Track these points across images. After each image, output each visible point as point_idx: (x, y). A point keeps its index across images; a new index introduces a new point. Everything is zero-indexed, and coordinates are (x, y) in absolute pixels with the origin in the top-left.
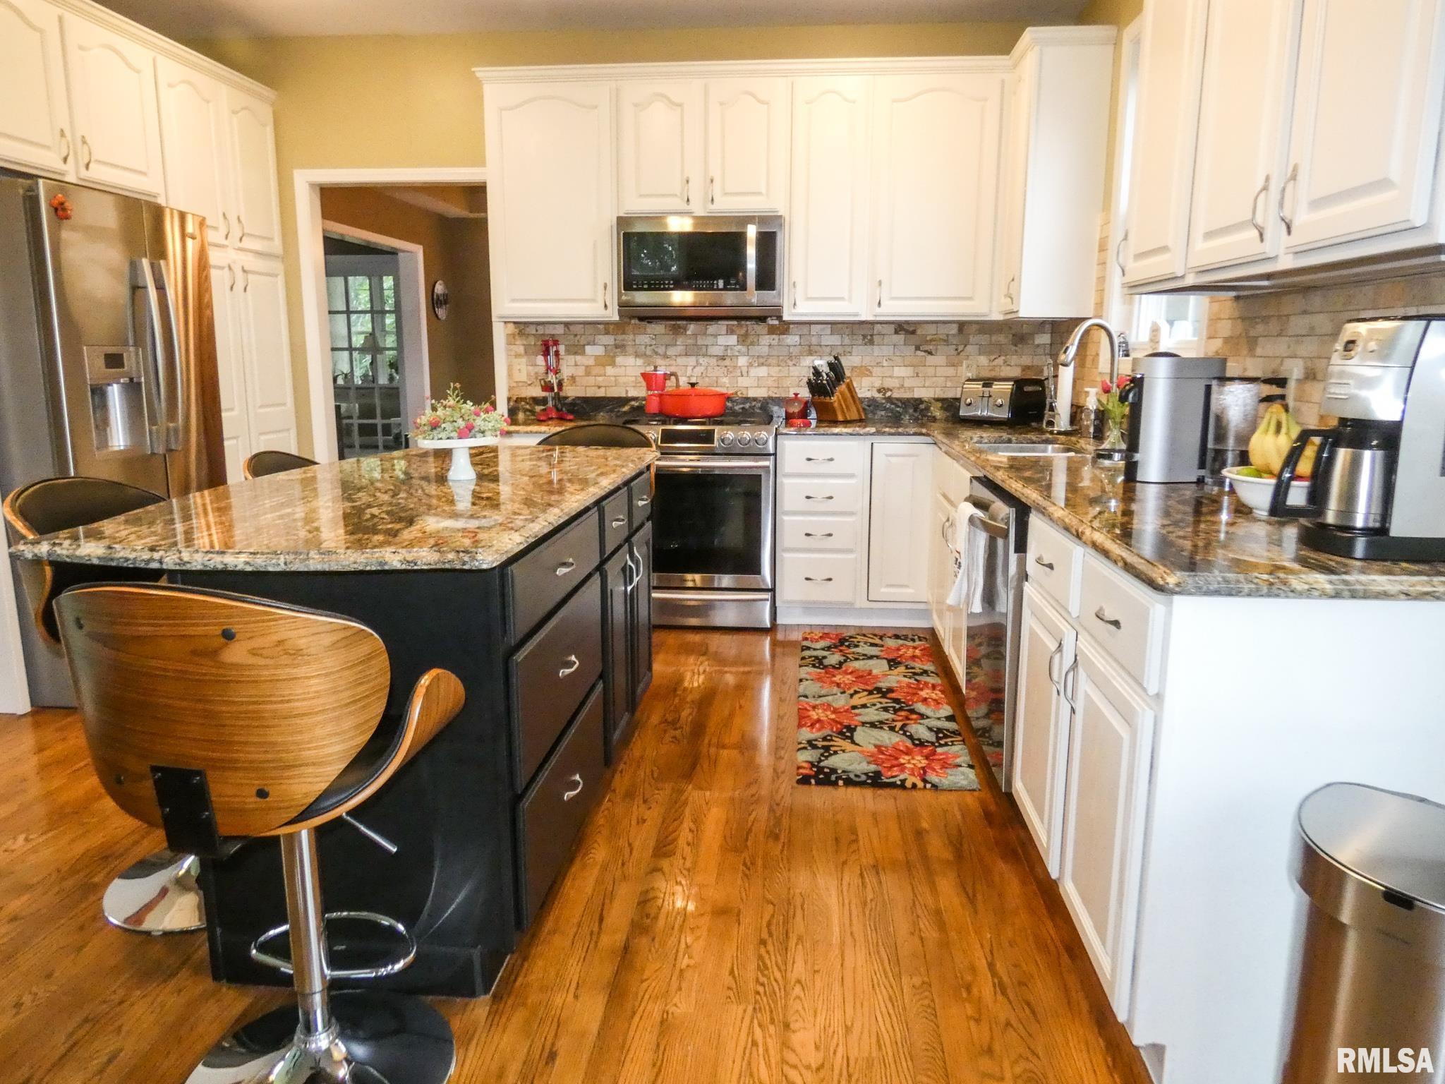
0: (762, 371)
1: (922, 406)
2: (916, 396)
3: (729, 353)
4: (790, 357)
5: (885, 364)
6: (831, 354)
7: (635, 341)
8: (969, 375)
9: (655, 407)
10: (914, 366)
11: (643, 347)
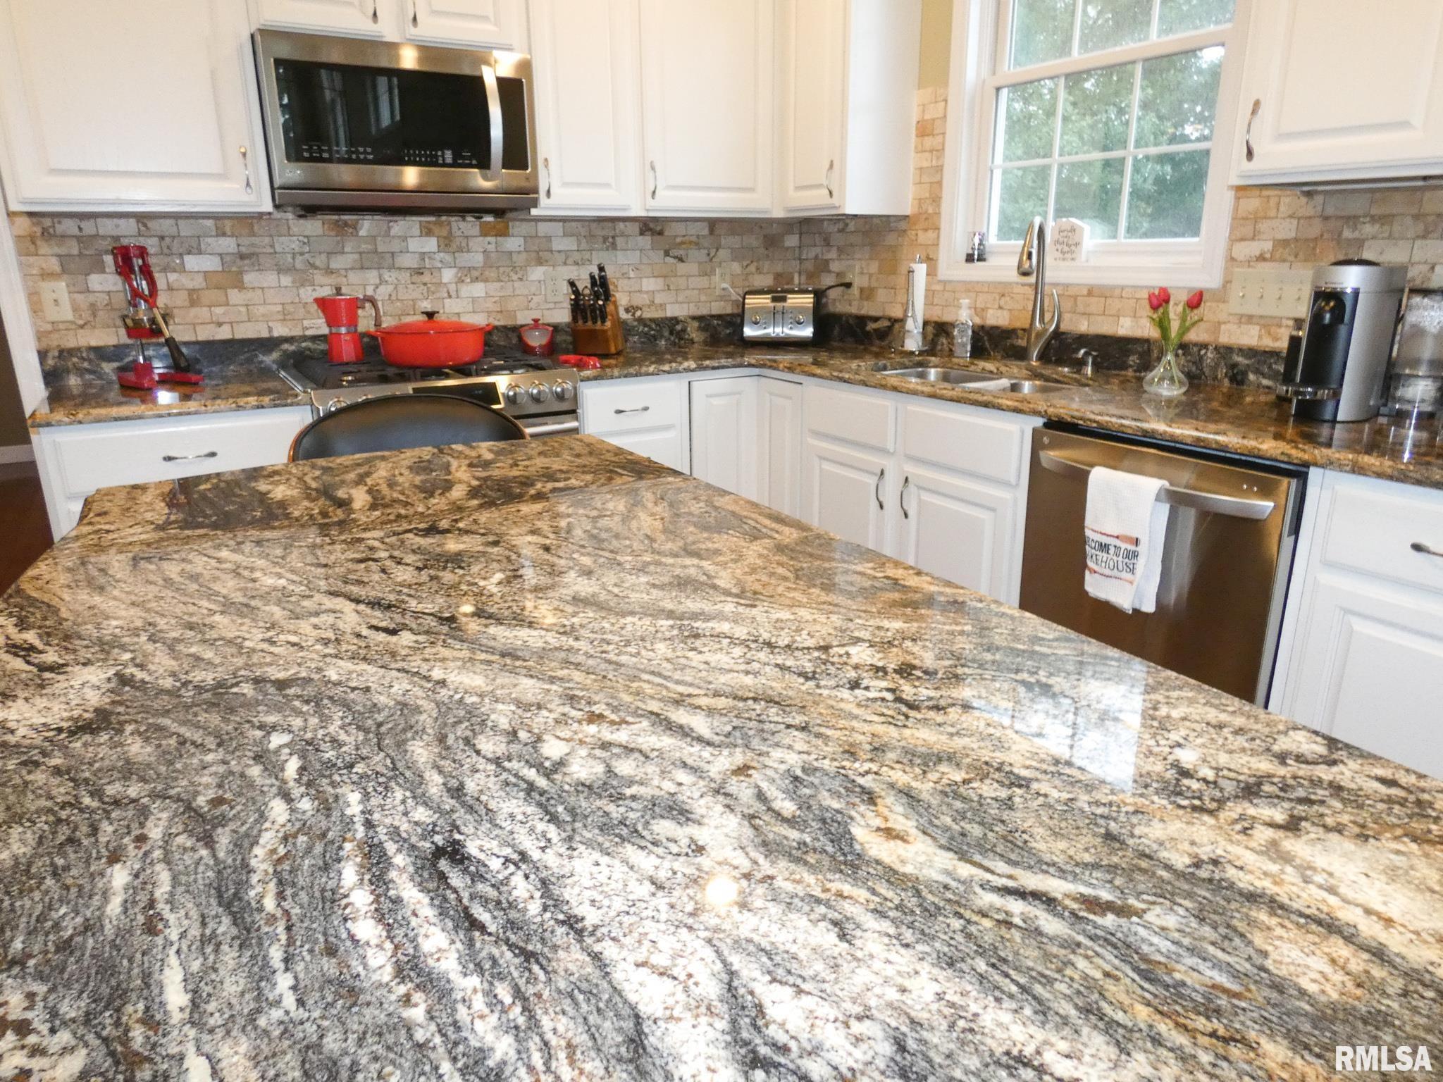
0: (478, 289)
1: (679, 327)
2: (669, 314)
3: (428, 263)
4: (514, 269)
5: (632, 274)
6: (565, 264)
7: (272, 246)
8: (725, 285)
9: (348, 351)
10: (665, 277)
11: (289, 257)
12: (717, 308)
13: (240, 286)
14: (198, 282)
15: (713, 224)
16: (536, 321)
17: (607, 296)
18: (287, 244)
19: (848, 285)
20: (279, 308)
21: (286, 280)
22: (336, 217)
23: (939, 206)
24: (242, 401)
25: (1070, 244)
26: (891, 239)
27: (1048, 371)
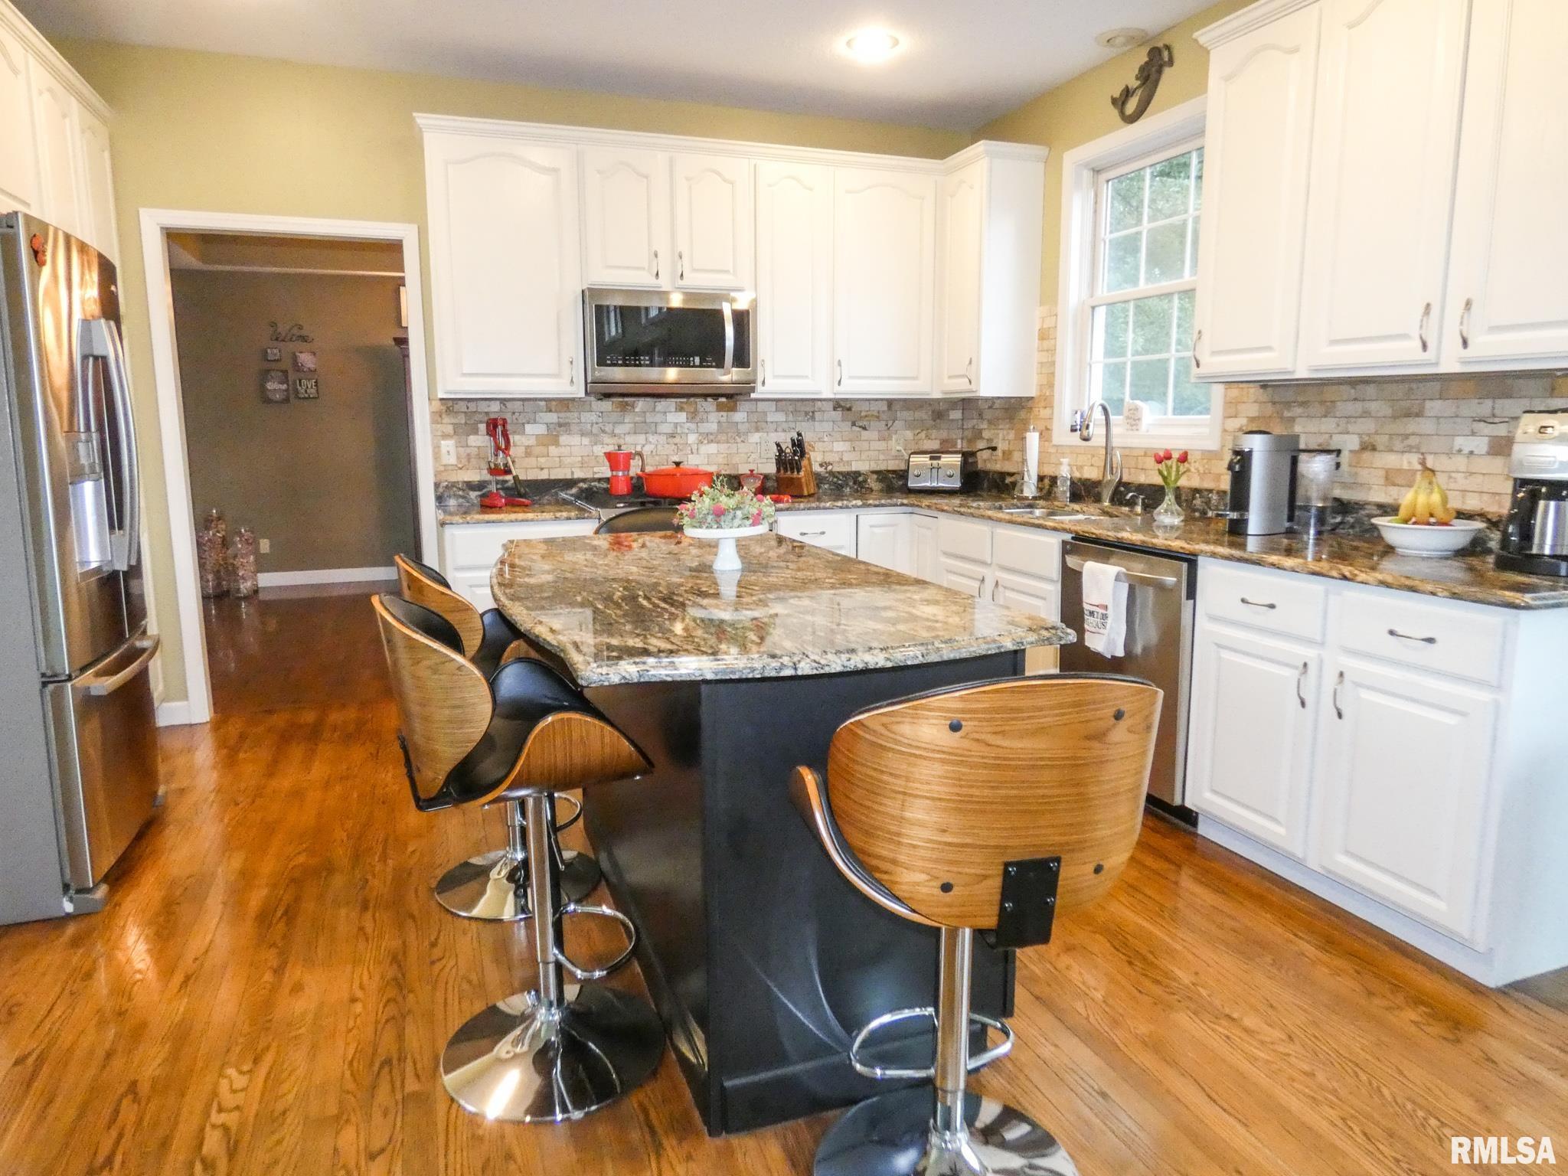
0: (712, 448)
1: (861, 479)
2: (854, 469)
3: (679, 430)
4: (739, 434)
5: (826, 439)
6: (776, 431)
7: (579, 419)
8: (898, 448)
9: (622, 488)
10: (850, 440)
11: (589, 425)
12: (892, 465)
13: (556, 443)
14: (532, 441)
15: (890, 403)
16: (752, 471)
17: (803, 454)
18: (588, 417)
19: (994, 449)
20: (580, 459)
21: (586, 441)
22: (621, 400)
23: (1053, 391)
24: (558, 514)
25: (1134, 420)
26: (1023, 414)
27: (1114, 510)
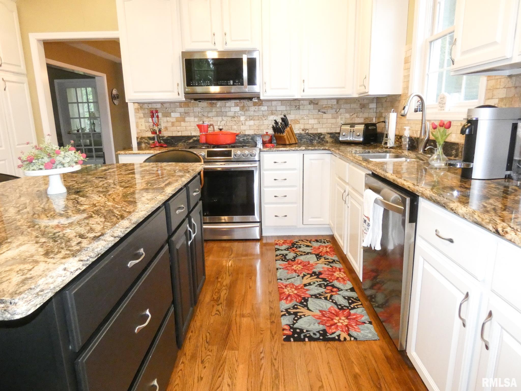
0: (252, 123)
1: (322, 137)
2: (319, 132)
3: (236, 115)
4: (264, 116)
5: (305, 118)
7: (193, 110)
9: (203, 140)
10: (318, 119)
11: (197, 113)
13: (184, 121)
14: (174, 120)
15: (338, 100)
16: (267, 133)
17: (288, 125)
22: (211, 101)
25: (442, 104)
